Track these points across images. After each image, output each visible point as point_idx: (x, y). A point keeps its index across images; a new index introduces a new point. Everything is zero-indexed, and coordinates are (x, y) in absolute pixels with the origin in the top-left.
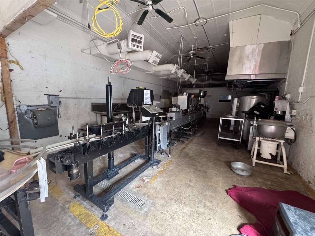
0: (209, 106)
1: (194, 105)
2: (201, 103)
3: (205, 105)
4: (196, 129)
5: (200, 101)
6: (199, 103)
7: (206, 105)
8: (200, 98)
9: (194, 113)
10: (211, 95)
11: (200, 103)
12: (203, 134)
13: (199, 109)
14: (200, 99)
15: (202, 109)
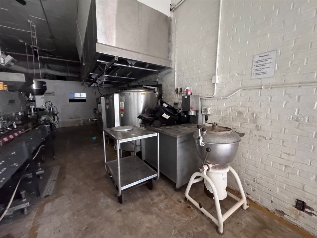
0: (55, 110)
1: (17, 114)
2: (38, 106)
3: (47, 110)
4: (37, 173)
5: (34, 101)
6: (32, 107)
7: (50, 109)
8: (33, 95)
9: (20, 135)
10: (54, 92)
11: (35, 105)
12: (62, 175)
13: (36, 122)
14: (34, 98)
15: (43, 118)
